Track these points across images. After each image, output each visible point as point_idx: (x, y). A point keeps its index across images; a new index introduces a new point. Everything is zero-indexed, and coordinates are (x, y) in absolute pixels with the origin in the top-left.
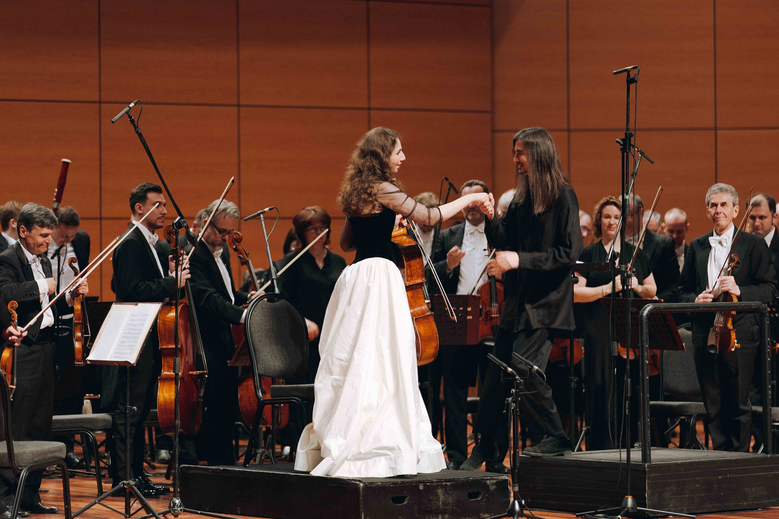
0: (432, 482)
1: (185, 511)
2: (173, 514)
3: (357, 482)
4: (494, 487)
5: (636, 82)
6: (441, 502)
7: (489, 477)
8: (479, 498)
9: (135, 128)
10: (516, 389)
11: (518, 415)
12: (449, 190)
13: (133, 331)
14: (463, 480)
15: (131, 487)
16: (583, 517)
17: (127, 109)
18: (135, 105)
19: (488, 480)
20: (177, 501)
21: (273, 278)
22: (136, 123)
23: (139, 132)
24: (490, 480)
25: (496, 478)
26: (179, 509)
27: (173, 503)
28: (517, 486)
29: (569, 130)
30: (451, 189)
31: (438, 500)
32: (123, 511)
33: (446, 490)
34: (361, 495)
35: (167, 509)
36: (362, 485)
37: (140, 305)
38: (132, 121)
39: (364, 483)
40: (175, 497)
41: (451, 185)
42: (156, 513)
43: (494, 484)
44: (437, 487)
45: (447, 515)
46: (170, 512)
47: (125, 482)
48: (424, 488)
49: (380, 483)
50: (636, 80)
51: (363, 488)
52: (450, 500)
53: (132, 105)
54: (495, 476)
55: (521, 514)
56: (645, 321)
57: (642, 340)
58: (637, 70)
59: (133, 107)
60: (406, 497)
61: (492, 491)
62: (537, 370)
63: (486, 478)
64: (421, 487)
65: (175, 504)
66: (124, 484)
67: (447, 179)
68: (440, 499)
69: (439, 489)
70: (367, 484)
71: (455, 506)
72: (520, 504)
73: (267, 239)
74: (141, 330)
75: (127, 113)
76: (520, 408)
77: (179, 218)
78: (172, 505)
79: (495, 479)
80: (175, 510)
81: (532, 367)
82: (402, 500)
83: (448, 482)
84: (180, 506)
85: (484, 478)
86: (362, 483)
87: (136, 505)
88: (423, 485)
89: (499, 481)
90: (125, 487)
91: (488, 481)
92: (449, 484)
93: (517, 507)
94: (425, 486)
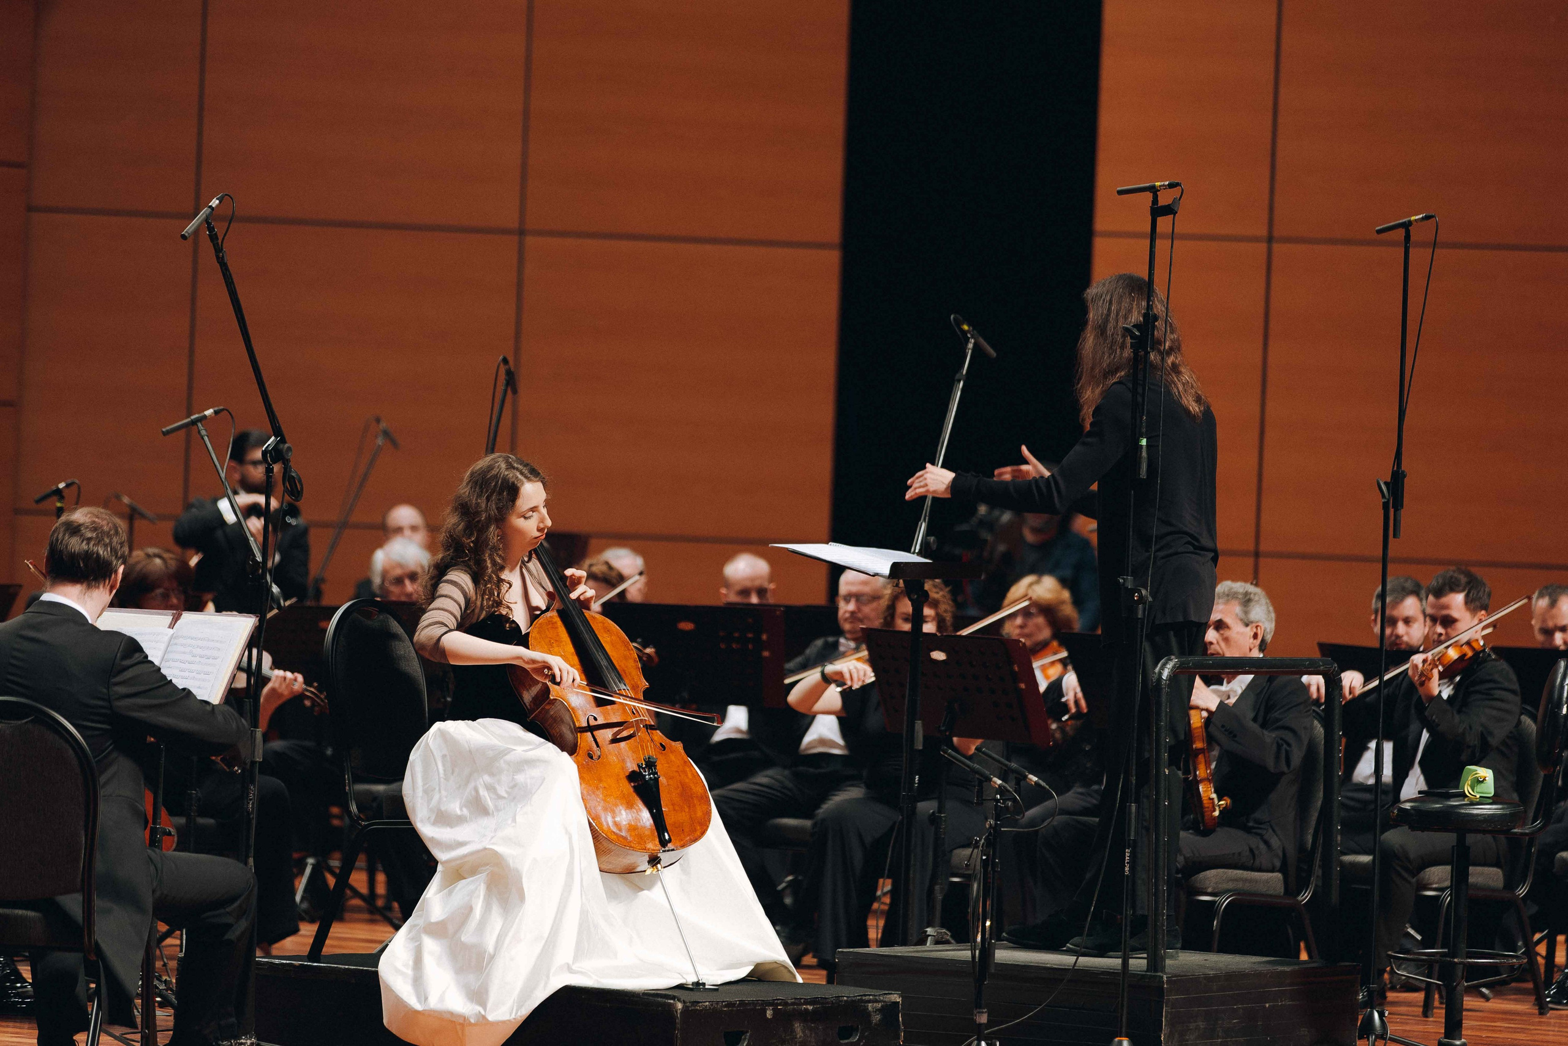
0: (786, 1004)
4: (879, 1016)
5: (1177, 213)
6: (798, 1044)
8: (855, 1039)
9: (217, 251)
14: (832, 1001)
17: (206, 211)
18: (220, 202)
19: (869, 1001)
22: (220, 241)
24: (873, 1001)
25: (881, 998)
31: (794, 1040)
33: (806, 1021)
34: (678, 1026)
36: (680, 1006)
38: (214, 238)
39: (685, 1002)
43: (876, 1010)
44: (793, 1014)
48: (774, 1015)
49: (708, 1003)
50: (1176, 209)
51: (682, 1012)
52: (812, 1042)
53: (213, 203)
54: (879, 995)
56: (1165, 690)
57: (1158, 729)
58: (1178, 190)
59: (217, 206)
60: (744, 1033)
61: (876, 1024)
63: (867, 998)
64: (769, 1014)
68: (797, 1038)
69: (796, 1019)
70: (689, 1004)
75: (206, 221)
79: (879, 1001)
82: (736, 1038)
83: (809, 1004)
85: (862, 998)
86: (682, 1002)
88: (772, 1009)
89: (885, 1005)
91: (870, 1005)
92: (811, 1008)
94: (776, 1012)
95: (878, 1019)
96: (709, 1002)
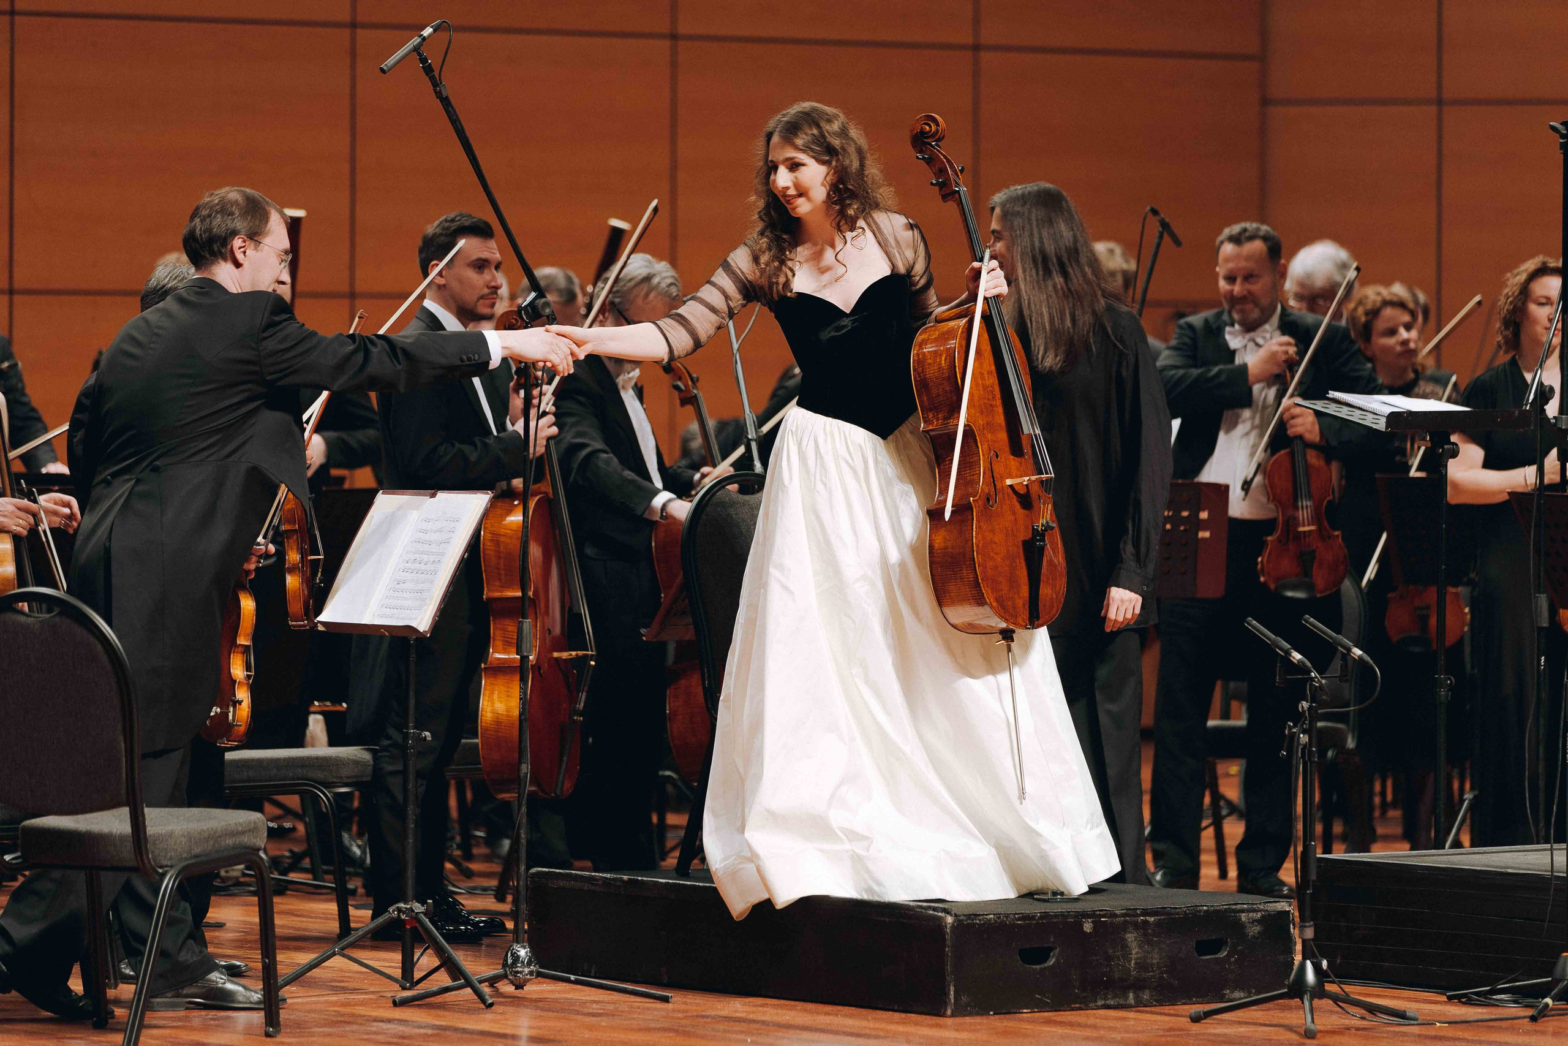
0: (1114, 915)
1: (539, 975)
2: (512, 983)
3: (940, 914)
4: (1254, 930)
6: (1133, 962)
7: (1244, 904)
8: (1223, 954)
9: (435, 84)
10: (1311, 703)
11: (1315, 762)
12: (1161, 237)
13: (425, 558)
14: (1185, 912)
15: (416, 918)
16: (1464, 1000)
17: (416, 40)
18: (435, 31)
19: (1243, 911)
20: (523, 953)
21: (750, 437)
22: (436, 73)
23: (444, 95)
24: (1249, 911)
25: (1261, 907)
26: (526, 970)
27: (512, 955)
28: (1310, 926)
29: (1440, 102)
30: (1166, 236)
31: (1127, 956)
32: (397, 973)
33: (1145, 935)
34: (948, 942)
35: (499, 971)
36: (950, 920)
37: (442, 496)
38: (428, 70)
39: (956, 915)
40: (518, 943)
41: (1165, 225)
42: (474, 979)
43: (1256, 921)
44: (1124, 927)
45: (1147, 992)
46: (505, 976)
47: (402, 905)
48: (1095, 928)
49: (992, 916)
51: (953, 927)
52: (1155, 958)
53: (428, 31)
54: (1260, 904)
55: (1319, 992)
59: (430, 35)
60: (1051, 949)
61: (1253, 937)
62: (1360, 657)
63: (1238, 907)
64: (1088, 927)
65: (516, 958)
66: (399, 910)
67: (1155, 212)
68: (1132, 954)
69: (1130, 932)
70: (962, 918)
71: (1166, 972)
72: (1317, 968)
73: (736, 346)
74: (443, 554)
75: (416, 49)
76: (1318, 747)
77: (533, 295)
78: (510, 961)
79: (1260, 911)
80: (518, 972)
81: (1349, 650)
82: (1041, 955)
83: (1150, 915)
84: (529, 964)
85: (1234, 907)
86: (951, 915)
87: (426, 961)
88: (1092, 922)
89: (1269, 915)
90: (403, 917)
91: (1243, 915)
92: (1152, 919)
93: (1310, 976)
94: (1097, 924)
95: (1256, 931)
96: (994, 914)
